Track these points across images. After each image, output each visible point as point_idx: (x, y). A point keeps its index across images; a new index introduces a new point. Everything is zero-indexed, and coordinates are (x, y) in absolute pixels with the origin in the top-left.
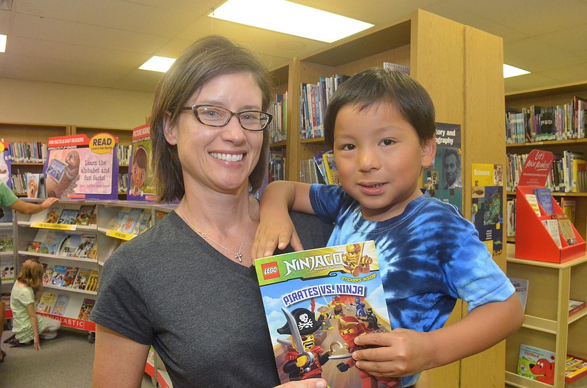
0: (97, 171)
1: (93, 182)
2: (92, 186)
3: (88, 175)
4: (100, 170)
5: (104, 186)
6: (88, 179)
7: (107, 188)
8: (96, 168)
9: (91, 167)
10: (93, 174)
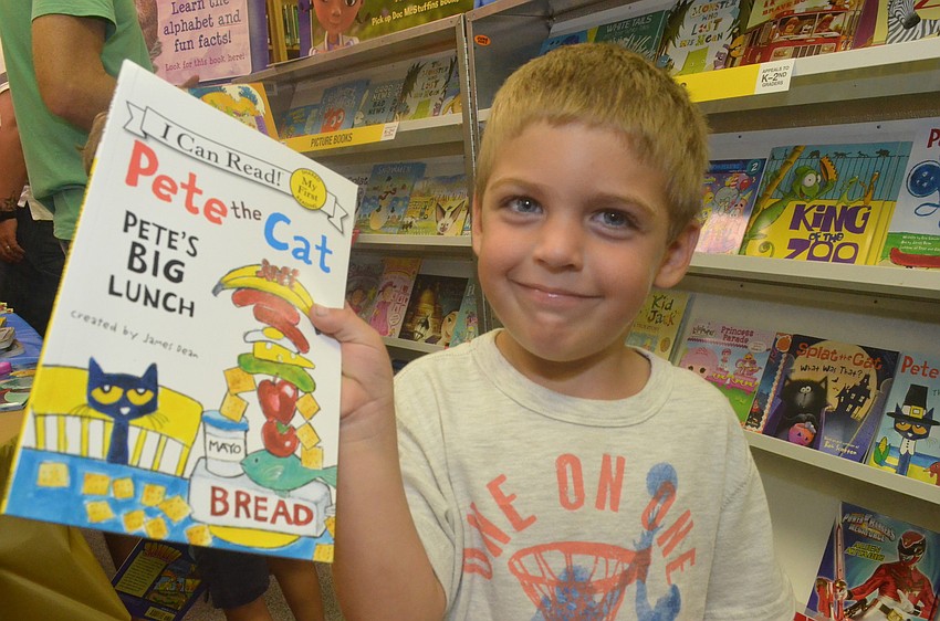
0: (207, 22)
1: (200, 53)
2: (199, 62)
3: (184, 36)
4: (215, 20)
5: (231, 59)
6: (183, 47)
7: (239, 62)
8: (203, 15)
9: (189, 17)
10: (198, 33)
